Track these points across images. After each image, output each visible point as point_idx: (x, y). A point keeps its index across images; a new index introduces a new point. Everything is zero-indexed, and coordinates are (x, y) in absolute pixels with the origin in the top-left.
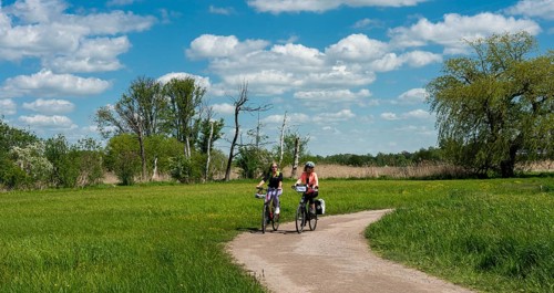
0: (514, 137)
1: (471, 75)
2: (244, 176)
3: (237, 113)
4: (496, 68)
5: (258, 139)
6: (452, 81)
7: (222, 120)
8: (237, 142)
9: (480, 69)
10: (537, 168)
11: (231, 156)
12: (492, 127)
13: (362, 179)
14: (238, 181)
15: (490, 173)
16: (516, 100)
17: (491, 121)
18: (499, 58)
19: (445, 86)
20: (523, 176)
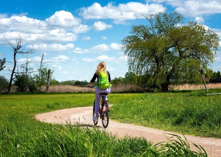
0: (169, 70)
1: (146, 35)
2: (19, 91)
3: (15, 55)
4: (160, 31)
5: (27, 70)
6: (135, 38)
7: (5, 59)
8: (15, 71)
9: (151, 32)
10: (182, 88)
11: (12, 79)
12: (157, 65)
13: (85, 93)
14: (15, 94)
15: (156, 90)
16: (171, 50)
17: (157, 61)
18: (162, 26)
19: (132, 41)
20: (173, 92)
